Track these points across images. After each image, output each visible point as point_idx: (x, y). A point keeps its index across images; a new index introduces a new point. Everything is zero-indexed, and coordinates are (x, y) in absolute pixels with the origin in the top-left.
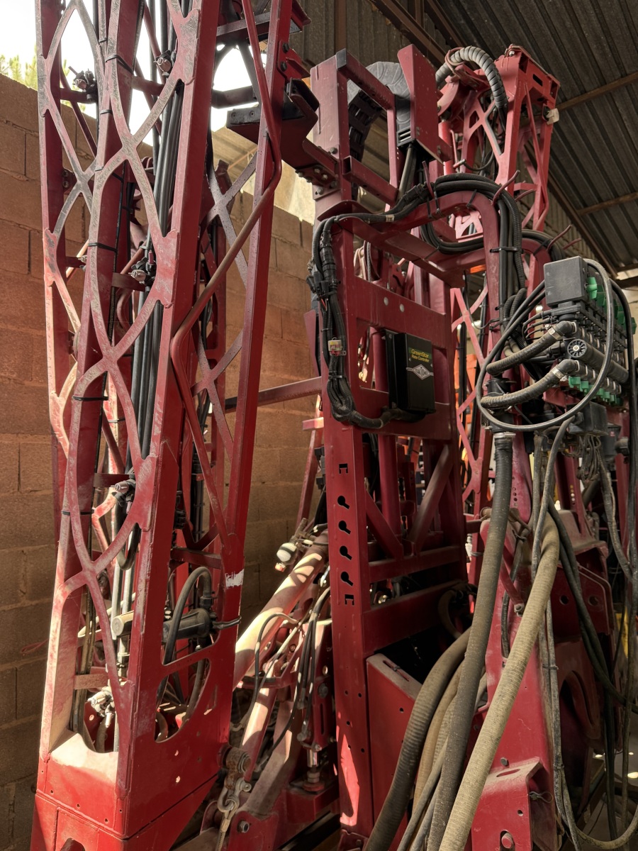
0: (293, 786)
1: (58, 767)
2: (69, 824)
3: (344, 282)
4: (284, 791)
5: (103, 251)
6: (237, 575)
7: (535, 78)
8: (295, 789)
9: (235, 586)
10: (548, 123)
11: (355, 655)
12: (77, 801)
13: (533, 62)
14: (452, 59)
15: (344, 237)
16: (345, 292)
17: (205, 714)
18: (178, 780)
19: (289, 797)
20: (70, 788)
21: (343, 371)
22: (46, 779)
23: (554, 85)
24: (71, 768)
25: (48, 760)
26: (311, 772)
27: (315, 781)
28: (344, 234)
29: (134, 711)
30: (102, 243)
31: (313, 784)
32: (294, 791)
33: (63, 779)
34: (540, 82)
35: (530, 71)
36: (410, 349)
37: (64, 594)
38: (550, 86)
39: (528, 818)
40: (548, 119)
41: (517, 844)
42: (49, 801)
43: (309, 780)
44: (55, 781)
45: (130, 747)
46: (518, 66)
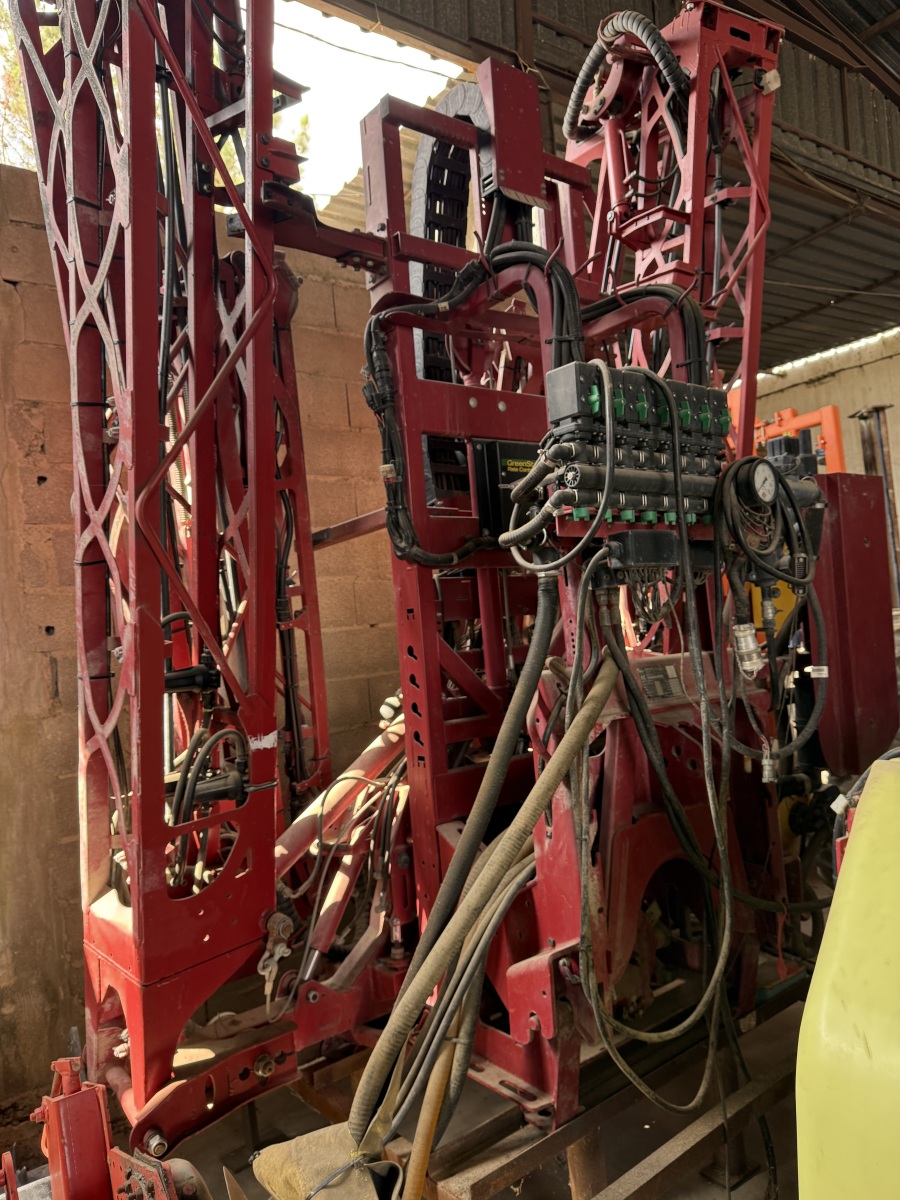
0: (379, 962)
1: (95, 919)
2: (108, 972)
3: (401, 391)
4: (370, 967)
5: (86, 409)
6: (266, 737)
7: (735, 32)
8: (381, 965)
9: (265, 749)
10: (764, 93)
11: (428, 822)
12: (110, 951)
13: (727, 11)
14: (606, 32)
15: (398, 335)
16: (402, 402)
17: (237, 877)
18: (207, 939)
19: (374, 973)
20: (104, 937)
21: (402, 499)
22: (89, 929)
23: (772, 35)
24: (103, 920)
25: (88, 912)
26: (396, 948)
27: (398, 957)
28: (398, 331)
29: (139, 868)
30: (85, 401)
31: (395, 960)
32: (379, 967)
33: (100, 931)
34: (745, 36)
35: (723, 24)
36: (503, 460)
37: (85, 756)
38: (764, 36)
39: (550, 999)
40: (762, 88)
41: (542, 1026)
42: (93, 950)
43: (392, 956)
44: (94, 932)
45: (139, 902)
46: (699, 23)
